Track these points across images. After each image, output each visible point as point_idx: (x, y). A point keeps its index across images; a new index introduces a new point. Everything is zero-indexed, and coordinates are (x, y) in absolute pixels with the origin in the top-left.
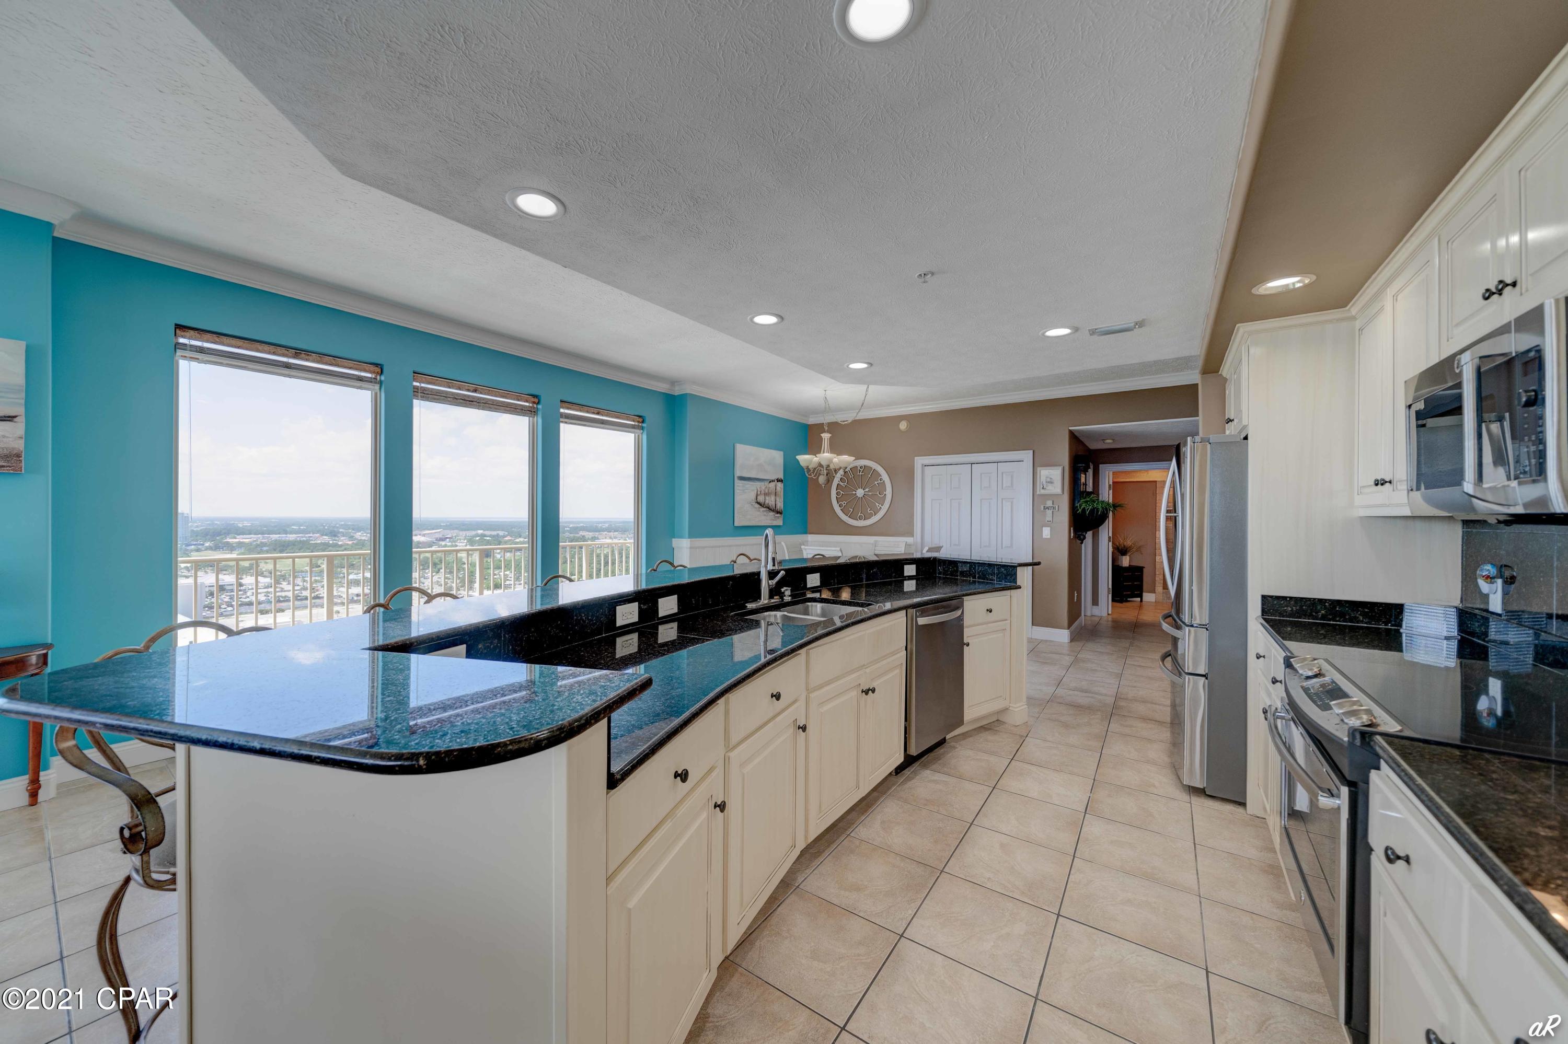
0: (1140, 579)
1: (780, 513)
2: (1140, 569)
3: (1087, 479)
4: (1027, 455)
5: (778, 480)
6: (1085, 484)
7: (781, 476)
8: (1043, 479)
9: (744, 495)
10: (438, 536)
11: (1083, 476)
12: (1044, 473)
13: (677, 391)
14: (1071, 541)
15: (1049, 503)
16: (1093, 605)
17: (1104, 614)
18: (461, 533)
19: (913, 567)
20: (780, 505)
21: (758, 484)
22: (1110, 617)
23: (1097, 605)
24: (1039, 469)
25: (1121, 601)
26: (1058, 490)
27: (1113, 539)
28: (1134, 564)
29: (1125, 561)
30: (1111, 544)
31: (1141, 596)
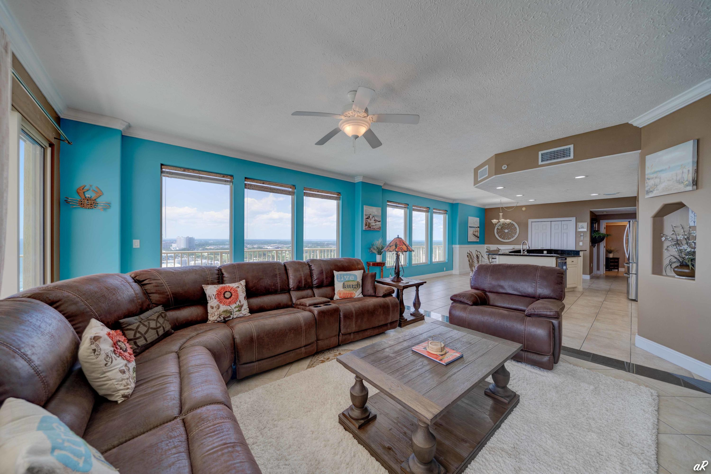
0: (618, 262)
1: (478, 237)
2: (618, 259)
3: (596, 225)
4: (574, 219)
5: (478, 227)
6: (595, 228)
7: (479, 226)
8: (580, 227)
9: (471, 231)
10: (276, 247)
11: (595, 225)
12: (580, 224)
13: (455, 202)
14: (590, 247)
15: (582, 234)
16: (597, 270)
17: (602, 273)
18: (284, 245)
19: (546, 251)
20: (479, 235)
21: (473, 228)
22: (604, 275)
23: (599, 270)
24: (578, 223)
25: (609, 271)
26: (585, 230)
27: (606, 247)
28: (615, 257)
29: (611, 256)
30: (605, 248)
31: (618, 269)
